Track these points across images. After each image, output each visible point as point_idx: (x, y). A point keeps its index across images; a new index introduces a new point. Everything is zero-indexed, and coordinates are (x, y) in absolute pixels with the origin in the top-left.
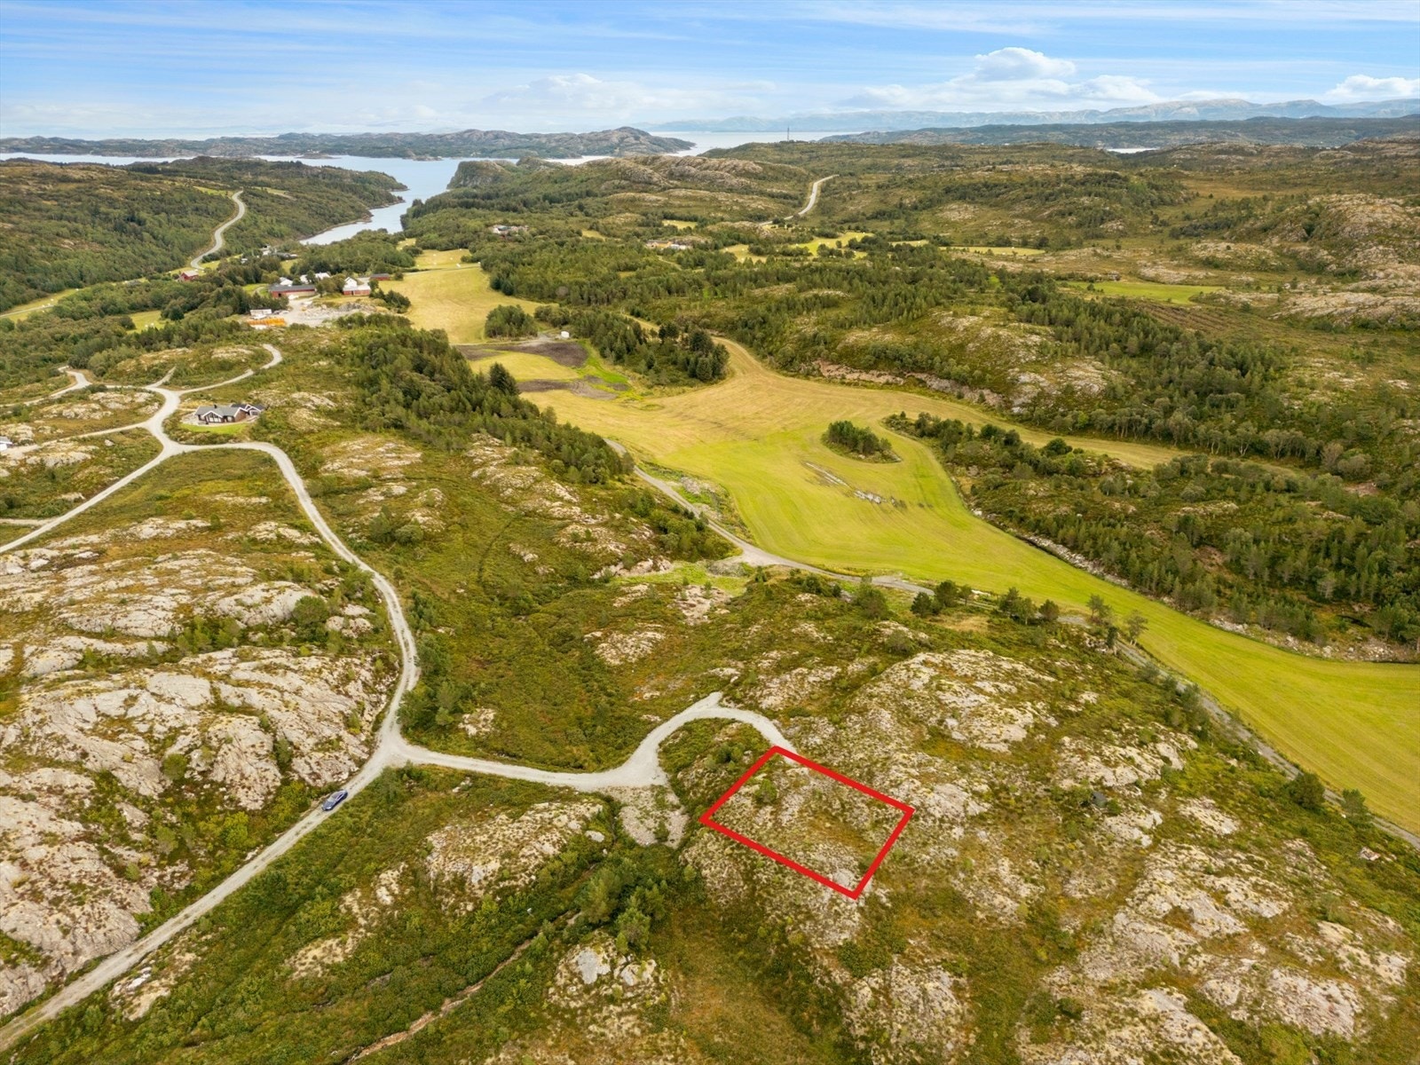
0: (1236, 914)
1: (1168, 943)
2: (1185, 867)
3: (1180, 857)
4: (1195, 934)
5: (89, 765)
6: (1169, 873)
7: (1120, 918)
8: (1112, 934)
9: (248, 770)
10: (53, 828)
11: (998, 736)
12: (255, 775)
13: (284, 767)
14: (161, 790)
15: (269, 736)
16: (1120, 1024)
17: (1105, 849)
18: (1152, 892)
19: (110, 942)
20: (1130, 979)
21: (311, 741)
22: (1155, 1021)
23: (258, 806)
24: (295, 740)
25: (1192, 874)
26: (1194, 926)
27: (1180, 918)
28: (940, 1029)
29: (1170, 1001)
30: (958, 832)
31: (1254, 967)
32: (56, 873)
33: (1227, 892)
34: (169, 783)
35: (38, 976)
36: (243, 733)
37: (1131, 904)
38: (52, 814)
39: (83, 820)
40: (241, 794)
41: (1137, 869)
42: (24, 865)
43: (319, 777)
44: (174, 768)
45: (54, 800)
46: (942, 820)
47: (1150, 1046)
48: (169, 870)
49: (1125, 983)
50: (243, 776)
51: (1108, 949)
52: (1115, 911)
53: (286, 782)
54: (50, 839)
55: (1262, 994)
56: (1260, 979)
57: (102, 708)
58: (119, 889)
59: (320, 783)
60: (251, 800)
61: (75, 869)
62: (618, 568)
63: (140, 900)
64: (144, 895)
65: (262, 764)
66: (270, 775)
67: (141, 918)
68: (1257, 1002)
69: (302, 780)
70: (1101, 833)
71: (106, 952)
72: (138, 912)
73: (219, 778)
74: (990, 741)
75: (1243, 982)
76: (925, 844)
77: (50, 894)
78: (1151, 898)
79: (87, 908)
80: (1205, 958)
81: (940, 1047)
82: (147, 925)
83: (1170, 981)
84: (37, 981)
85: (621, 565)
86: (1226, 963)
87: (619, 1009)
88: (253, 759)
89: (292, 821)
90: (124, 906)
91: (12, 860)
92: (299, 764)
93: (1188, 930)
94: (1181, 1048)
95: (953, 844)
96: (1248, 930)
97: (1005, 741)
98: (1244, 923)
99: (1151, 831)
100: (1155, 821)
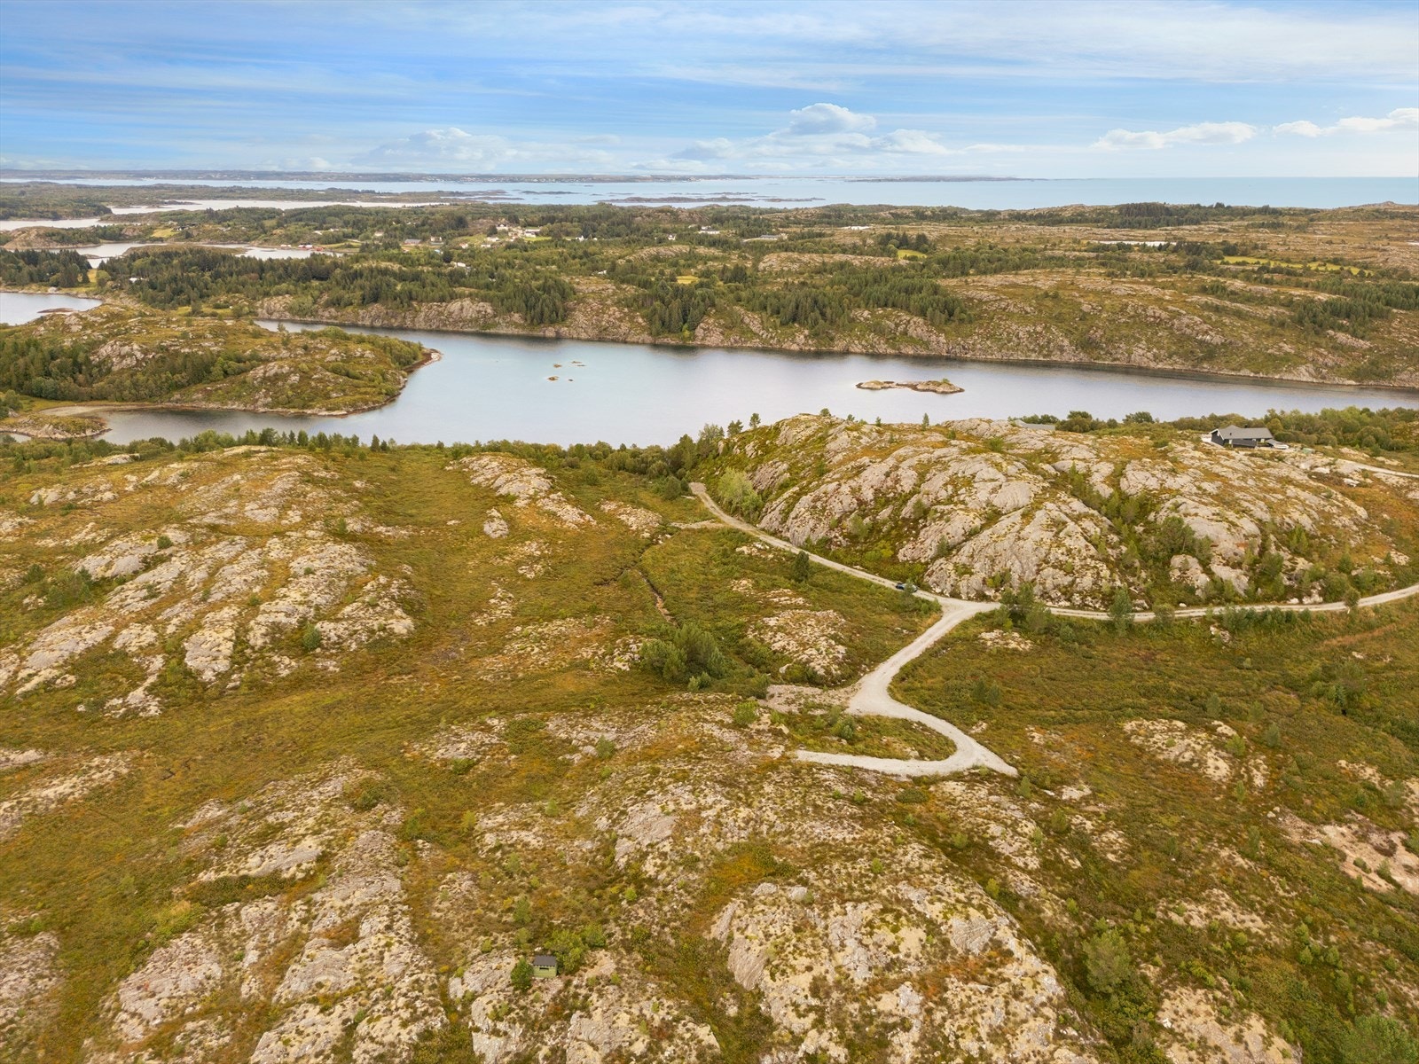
0: (294, 1003)
1: (334, 901)
2: (388, 995)
3: (402, 1001)
4: (318, 935)
6: (397, 970)
7: (396, 885)
8: (387, 868)
11: (741, 930)
16: (319, 822)
17: (482, 938)
18: (389, 928)
20: (341, 853)
25: (374, 995)
26: (326, 941)
27: (345, 936)
29: (293, 861)
30: (603, 823)
31: (241, 958)
33: (322, 1011)
37: (399, 906)
41: (429, 946)
46: (623, 813)
49: (342, 847)
51: (378, 856)
52: (406, 889)
55: (220, 936)
56: (230, 953)
68: (221, 926)
70: (504, 947)
74: (737, 917)
75: (244, 932)
78: (386, 920)
80: (293, 925)
83: (309, 878)
86: (271, 937)
93: (327, 934)
95: (591, 817)
96: (275, 999)
97: (730, 938)
98: (283, 1001)
99: (467, 1012)
100: (477, 1030)
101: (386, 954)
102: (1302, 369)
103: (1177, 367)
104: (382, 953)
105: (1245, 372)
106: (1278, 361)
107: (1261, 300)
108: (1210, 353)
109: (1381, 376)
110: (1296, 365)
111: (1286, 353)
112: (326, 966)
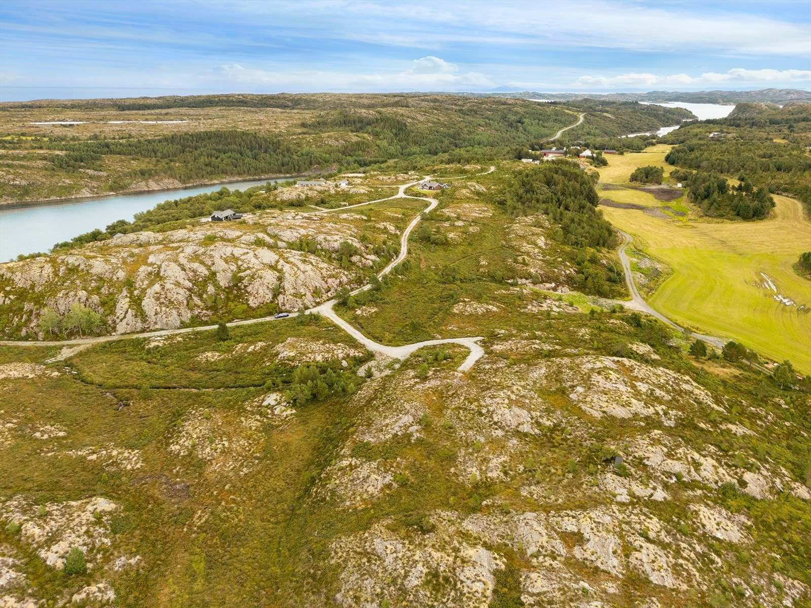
2: (628, 524)
3: (632, 518)
4: (570, 551)
5: (212, 268)
7: (530, 515)
8: (511, 517)
9: (261, 291)
10: (182, 281)
11: (601, 407)
12: (262, 294)
13: (275, 296)
14: (227, 285)
15: (278, 283)
16: (441, 549)
19: (167, 324)
20: (485, 539)
21: (292, 291)
22: (463, 562)
23: (254, 306)
24: (286, 288)
25: (627, 528)
26: (576, 547)
27: (572, 538)
28: (354, 494)
29: (490, 562)
30: (498, 433)
32: (169, 295)
34: (231, 284)
35: (140, 324)
36: (268, 277)
37: (551, 514)
38: (186, 277)
39: (194, 284)
40: (251, 298)
42: (163, 288)
43: (284, 305)
44: (237, 280)
45: (191, 274)
46: (495, 423)
47: (442, 569)
48: (204, 311)
49: (477, 538)
50: (257, 293)
51: (497, 521)
52: (533, 511)
53: (271, 302)
54: (178, 284)
55: (562, 602)
57: (234, 253)
58: (183, 310)
59: (283, 308)
60: (253, 303)
61: (175, 296)
62: (527, 281)
63: (187, 316)
64: (189, 315)
65: (267, 291)
66: (267, 297)
67: (182, 322)
68: (550, 603)
69: (278, 304)
70: (595, 478)
71: (165, 328)
72: (183, 320)
73: (249, 290)
74: (592, 407)
75: (561, 589)
76: (470, 428)
77: (162, 300)
78: (569, 518)
79: (168, 309)
80: (555, 564)
81: (343, 501)
82: (183, 325)
83: (507, 555)
84: (139, 325)
85: (530, 280)
86: (566, 575)
87: (259, 418)
88: (265, 288)
89: (261, 317)
90: (179, 315)
91: (161, 285)
92: (281, 297)
93: (569, 547)
94: (459, 583)
96: (621, 576)
97: (604, 412)
98: (624, 572)
99: (638, 498)
100: (652, 495)
101: (596, 520)
102: (84, 190)
103: (10, 202)
104: (595, 522)
105: (53, 198)
106: (69, 189)
107: (32, 158)
108: (26, 191)
109: (122, 188)
110: (79, 189)
111: (69, 184)
112: (603, 546)
